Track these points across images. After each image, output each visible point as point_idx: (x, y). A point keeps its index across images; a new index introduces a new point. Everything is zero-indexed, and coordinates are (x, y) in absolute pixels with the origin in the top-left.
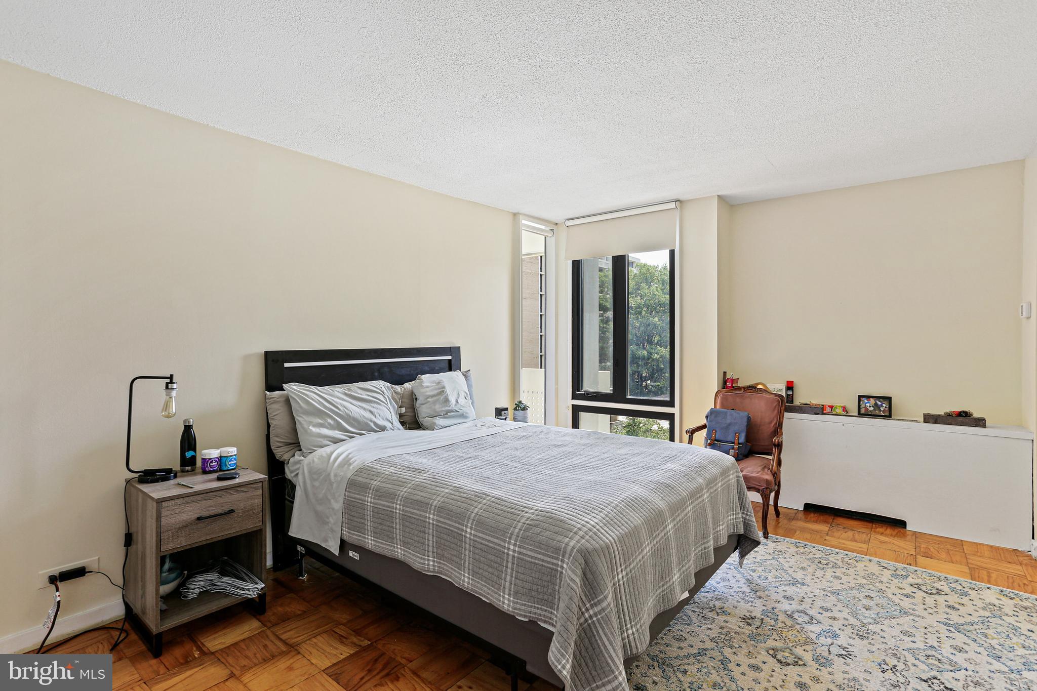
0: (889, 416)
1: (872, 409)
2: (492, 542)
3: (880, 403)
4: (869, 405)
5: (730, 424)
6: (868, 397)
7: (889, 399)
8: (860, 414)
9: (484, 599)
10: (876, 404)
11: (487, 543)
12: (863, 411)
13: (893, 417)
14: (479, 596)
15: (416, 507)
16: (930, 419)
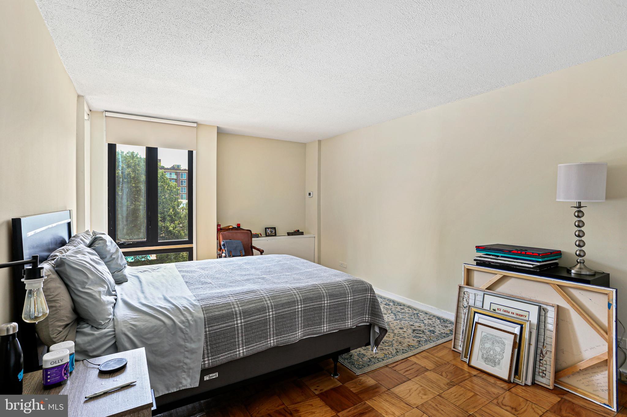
0: (275, 235)
1: (270, 233)
2: (340, 301)
3: (272, 230)
4: (269, 231)
5: (236, 247)
6: (268, 228)
7: (275, 228)
8: (267, 236)
9: (334, 331)
10: (271, 231)
11: (337, 303)
12: (267, 234)
13: (277, 235)
14: (331, 332)
15: (287, 307)
16: (289, 234)
